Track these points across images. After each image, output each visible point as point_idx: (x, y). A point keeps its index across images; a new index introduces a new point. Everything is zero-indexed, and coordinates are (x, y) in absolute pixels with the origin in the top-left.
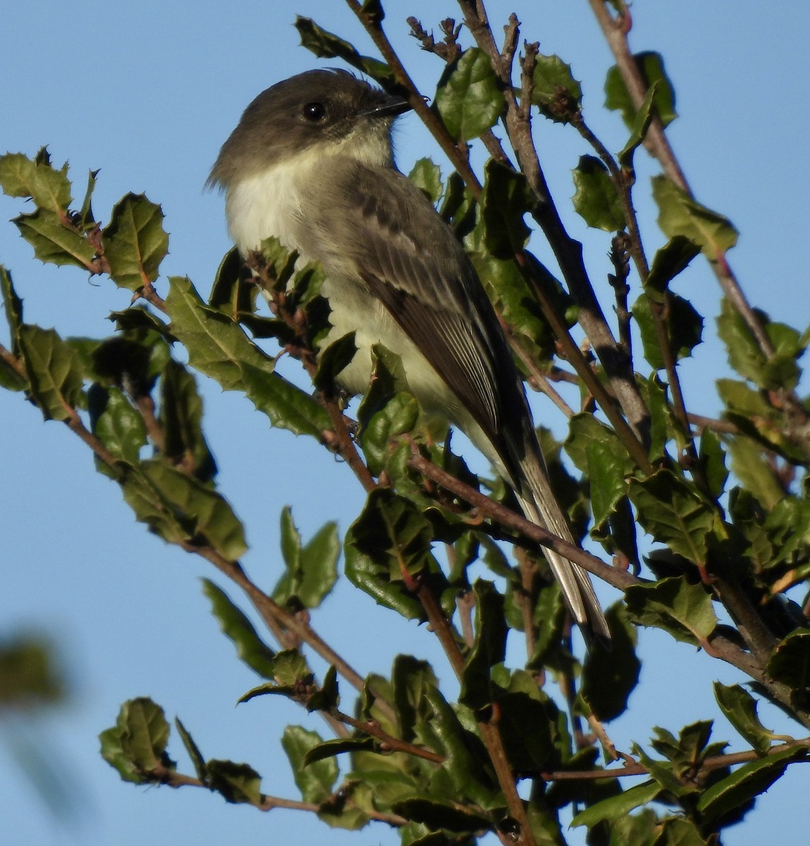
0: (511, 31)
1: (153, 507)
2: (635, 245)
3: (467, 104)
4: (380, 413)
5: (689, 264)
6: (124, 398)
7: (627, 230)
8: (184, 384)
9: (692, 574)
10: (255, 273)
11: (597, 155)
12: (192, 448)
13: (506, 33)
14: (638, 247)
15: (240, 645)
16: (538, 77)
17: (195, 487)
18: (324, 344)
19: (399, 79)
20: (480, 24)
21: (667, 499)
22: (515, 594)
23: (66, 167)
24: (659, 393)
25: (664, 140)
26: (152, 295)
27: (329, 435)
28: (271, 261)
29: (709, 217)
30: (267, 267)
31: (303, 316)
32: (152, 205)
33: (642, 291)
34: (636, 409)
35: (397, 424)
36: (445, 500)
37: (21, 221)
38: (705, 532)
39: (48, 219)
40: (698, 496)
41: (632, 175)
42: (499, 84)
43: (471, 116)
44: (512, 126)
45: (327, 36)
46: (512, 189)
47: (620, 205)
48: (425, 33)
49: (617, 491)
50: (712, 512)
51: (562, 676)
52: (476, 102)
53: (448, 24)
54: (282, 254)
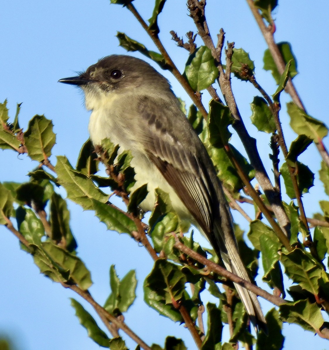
0: (221, 37)
1: (48, 266)
2: (281, 140)
3: (200, 73)
4: (159, 223)
5: (307, 148)
6: (33, 213)
8: (61, 204)
9: (312, 298)
10: (99, 156)
11: (262, 96)
12: (65, 235)
13: (218, 38)
14: (282, 140)
15: (89, 330)
16: (234, 59)
17: (67, 254)
18: (133, 189)
19: (167, 62)
20: (206, 34)
21: (299, 263)
22: (224, 306)
24: (295, 212)
25: (292, 85)
26: (49, 164)
27: (135, 234)
28: (106, 150)
29: (314, 122)
30: (104, 153)
31: (122, 177)
32: (48, 121)
33: (285, 162)
34: (283, 219)
35: (168, 228)
36: (191, 264)
38: (318, 279)
40: (314, 261)
41: (279, 106)
42: (216, 63)
43: (202, 79)
44: (222, 83)
45: (132, 41)
46: (222, 114)
48: (179, 39)
49: (275, 258)
50: (321, 269)
51: (246, 345)
52: (204, 72)
53: (190, 34)
54: (112, 146)
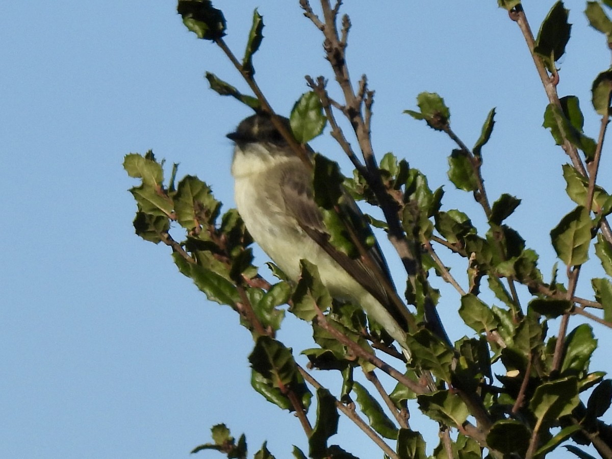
0: (362, 84)
3: (306, 123)
7: (479, 191)
11: (460, 149)
20: (344, 80)
21: (427, 345)
23: (164, 161)
27: (239, 305)
31: (225, 239)
35: (279, 298)
37: (133, 191)
39: (148, 190)
41: (480, 160)
43: (309, 129)
44: (360, 137)
47: (474, 177)
